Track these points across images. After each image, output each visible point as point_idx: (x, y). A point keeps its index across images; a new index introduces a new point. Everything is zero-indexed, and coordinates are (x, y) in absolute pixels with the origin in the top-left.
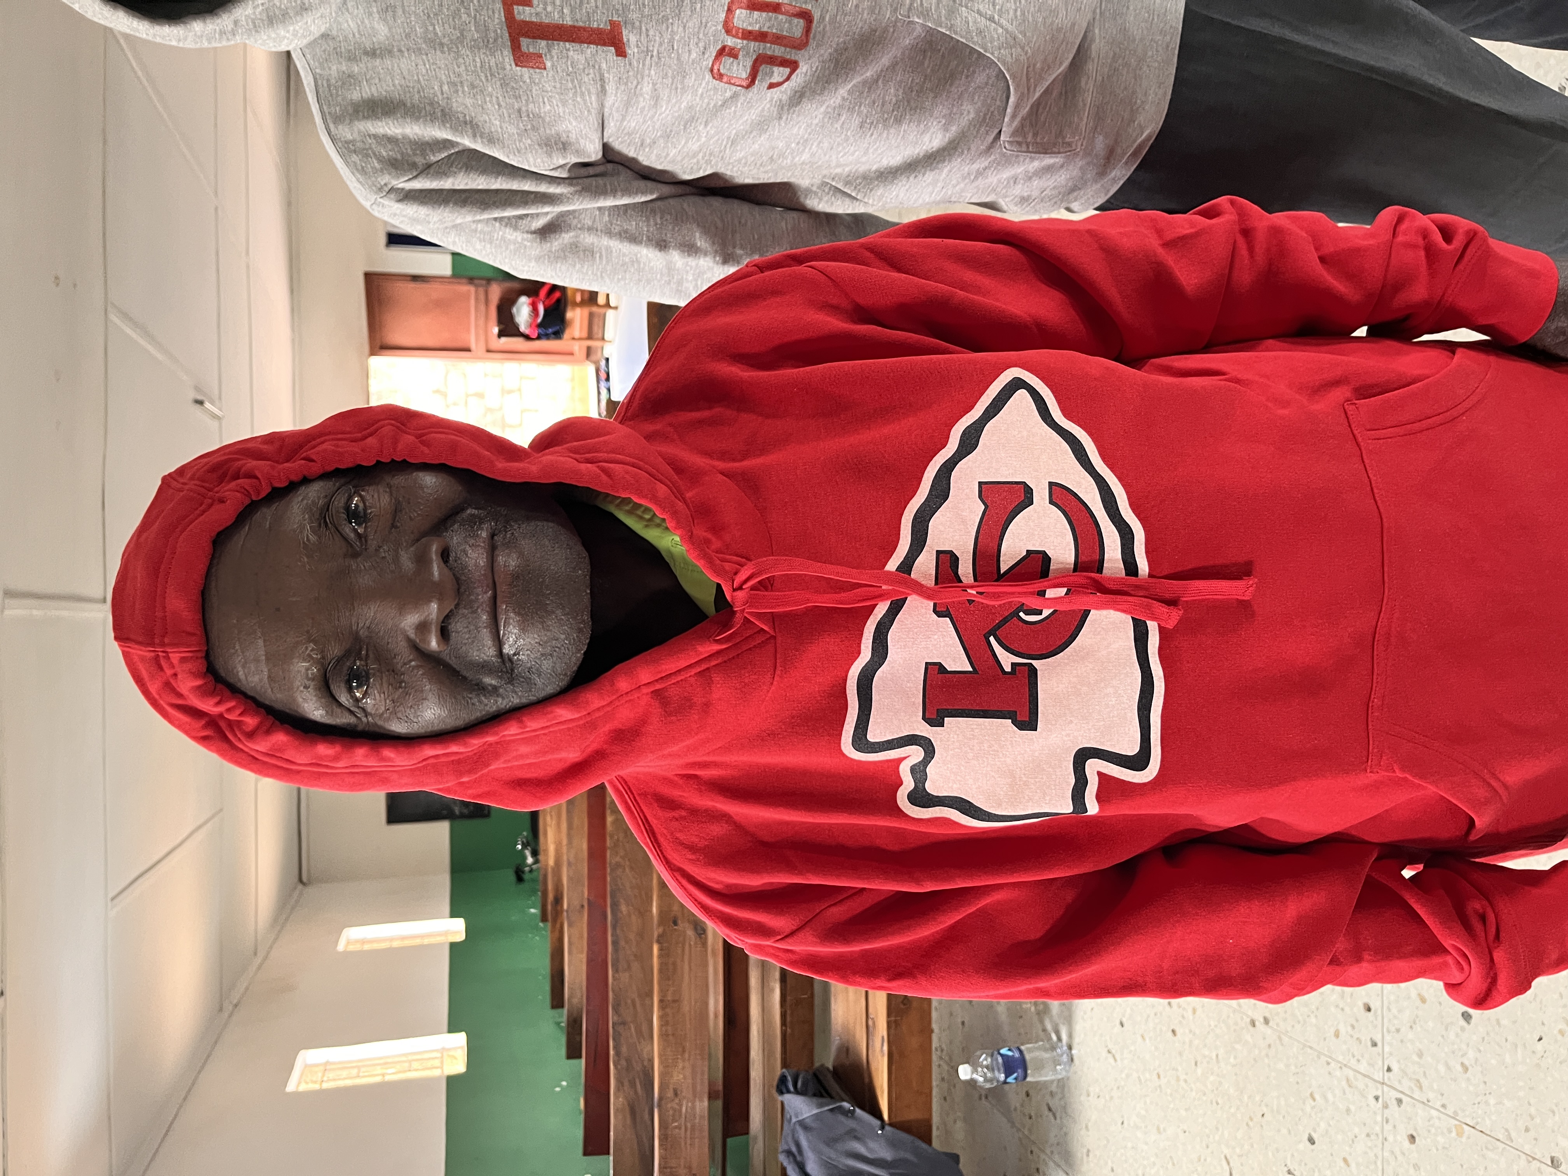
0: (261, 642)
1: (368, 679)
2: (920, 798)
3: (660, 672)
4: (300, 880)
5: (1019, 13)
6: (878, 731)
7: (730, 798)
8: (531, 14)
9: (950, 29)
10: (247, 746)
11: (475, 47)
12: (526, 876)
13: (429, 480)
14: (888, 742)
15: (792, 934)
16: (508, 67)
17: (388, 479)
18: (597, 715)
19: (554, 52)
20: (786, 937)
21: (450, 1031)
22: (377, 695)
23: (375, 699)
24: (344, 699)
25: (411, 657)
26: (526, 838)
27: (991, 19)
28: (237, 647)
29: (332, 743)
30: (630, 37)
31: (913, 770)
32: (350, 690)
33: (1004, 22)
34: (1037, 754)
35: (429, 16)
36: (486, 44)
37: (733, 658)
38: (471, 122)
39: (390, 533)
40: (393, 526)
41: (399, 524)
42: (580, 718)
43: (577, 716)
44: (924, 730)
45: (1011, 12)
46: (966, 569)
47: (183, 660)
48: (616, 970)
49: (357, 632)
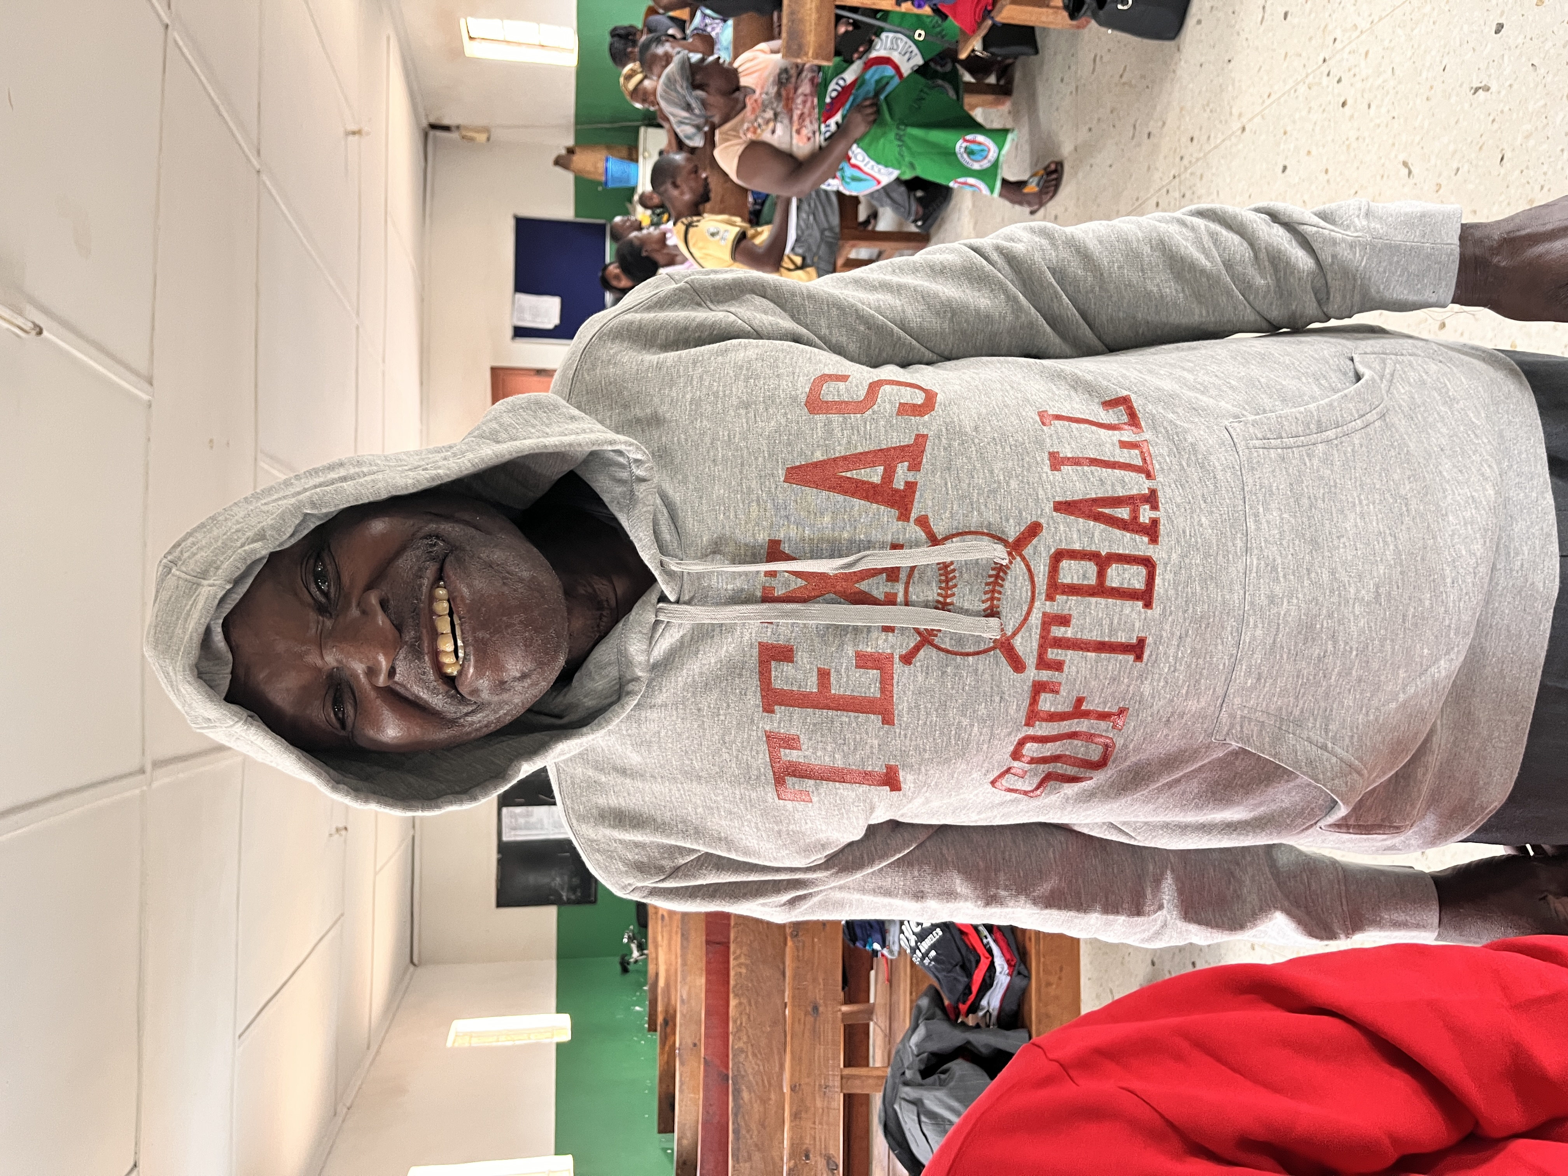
4: (412, 961)
5: (1355, 739)
8: (799, 757)
9: (1275, 756)
11: (735, 781)
12: (630, 967)
16: (770, 800)
19: (822, 791)
21: (557, 1153)
26: (633, 931)
27: (1324, 747)
30: (906, 778)
33: (1339, 751)
35: (687, 752)
36: (747, 779)
38: (726, 838)
45: (1347, 739)
48: (736, 1160)
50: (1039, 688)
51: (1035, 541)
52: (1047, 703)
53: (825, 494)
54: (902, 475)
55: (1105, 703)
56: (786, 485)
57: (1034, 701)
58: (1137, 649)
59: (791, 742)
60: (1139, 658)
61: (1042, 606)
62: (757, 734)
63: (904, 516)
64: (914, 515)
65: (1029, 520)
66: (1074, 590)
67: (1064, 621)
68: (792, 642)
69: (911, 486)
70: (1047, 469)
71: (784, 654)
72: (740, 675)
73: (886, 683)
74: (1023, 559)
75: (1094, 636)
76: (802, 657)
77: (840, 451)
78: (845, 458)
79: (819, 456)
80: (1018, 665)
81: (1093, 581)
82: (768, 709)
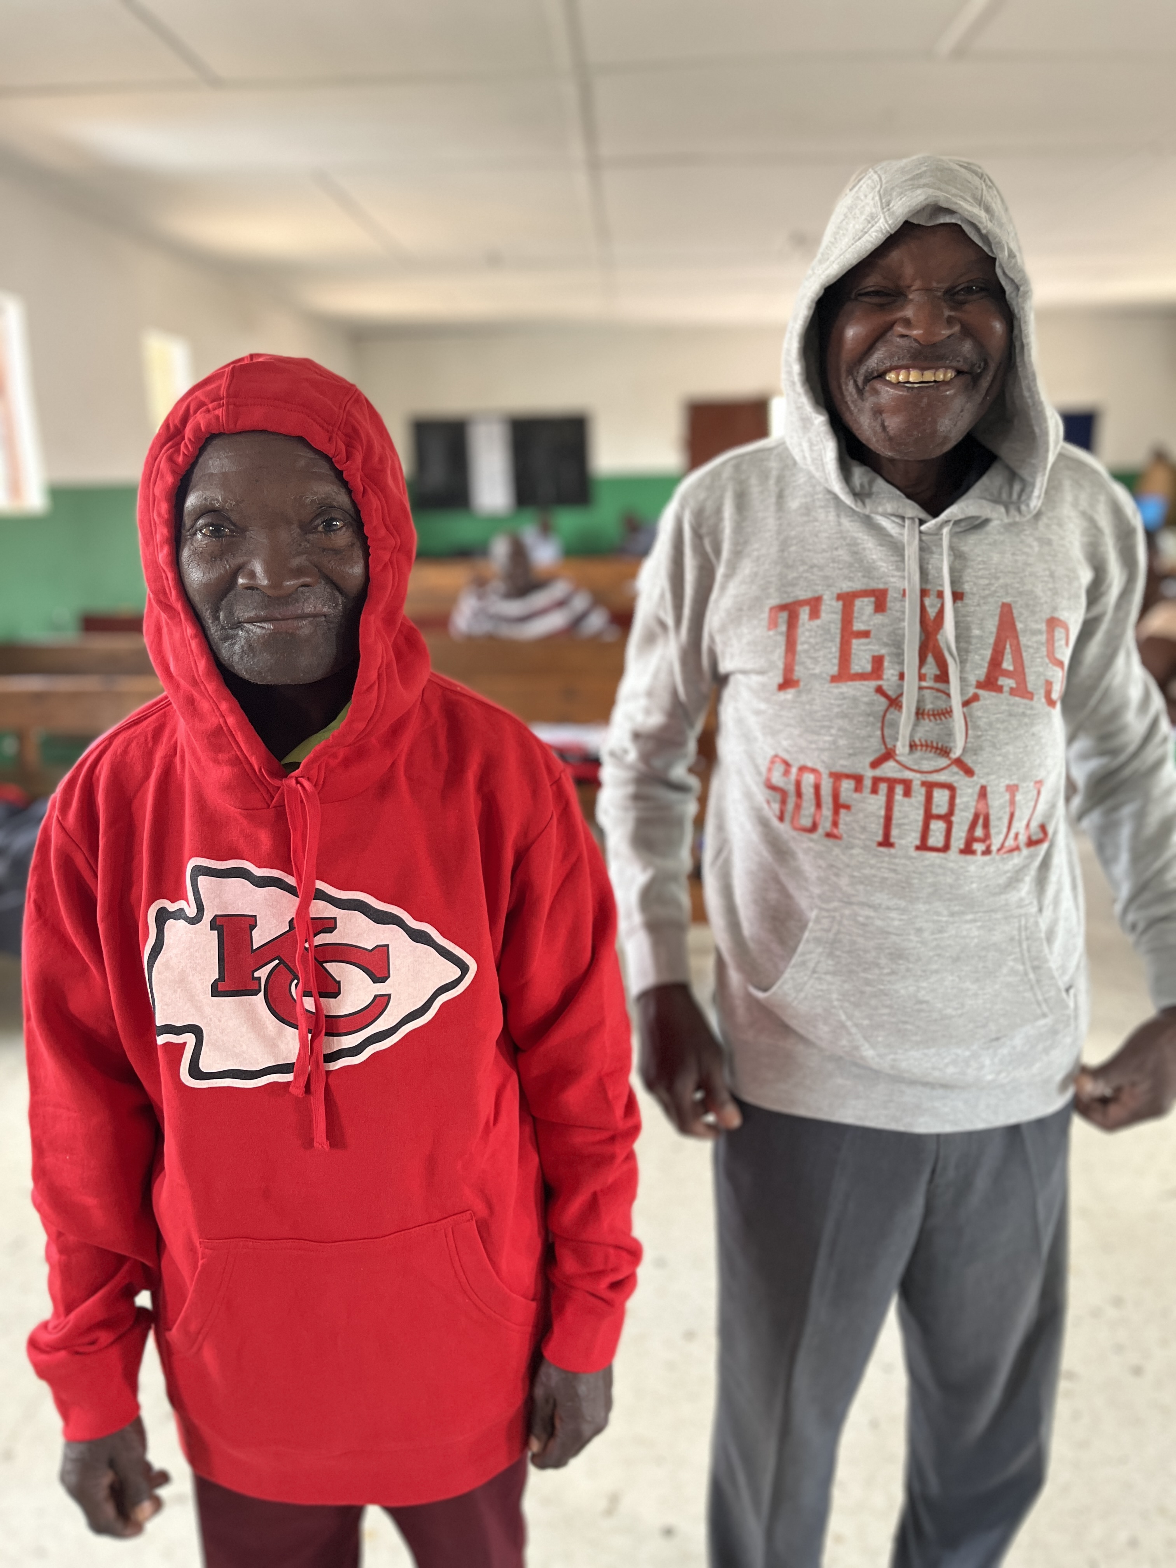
0: (234, 469)
1: (215, 537)
2: (163, 916)
3: (235, 731)
6: (205, 884)
7: (160, 779)
8: (804, 620)
10: (163, 456)
11: (781, 576)
13: (357, 570)
14: (198, 891)
15: (63, 828)
16: (769, 602)
17: (358, 544)
18: (202, 687)
20: (61, 824)
22: (205, 542)
23: (201, 541)
24: (201, 522)
25: (232, 566)
28: (230, 454)
29: (169, 512)
31: (182, 910)
32: (206, 525)
34: (197, 998)
36: (785, 585)
37: (252, 780)
39: (319, 548)
40: (324, 550)
41: (325, 553)
42: (199, 676)
43: (201, 673)
44: (208, 917)
46: (322, 939)
47: (217, 417)
49: (247, 530)
50: (858, 779)
51: (961, 773)
52: (847, 786)
53: (994, 630)
54: (1007, 683)
55: (846, 824)
56: (1000, 604)
57: (848, 776)
58: (886, 842)
59: (815, 614)
60: (880, 844)
61: (917, 779)
62: (819, 589)
63: (980, 685)
64: (981, 692)
65: (976, 769)
66: (929, 798)
67: (907, 793)
68: (889, 612)
69: (1000, 689)
70: (1007, 782)
71: (880, 606)
72: (864, 576)
73: (862, 677)
74: (949, 766)
75: (896, 814)
76: (879, 618)
77: (1023, 640)
78: (1018, 643)
79: (1019, 626)
80: (875, 764)
81: (935, 811)
82: (839, 597)
